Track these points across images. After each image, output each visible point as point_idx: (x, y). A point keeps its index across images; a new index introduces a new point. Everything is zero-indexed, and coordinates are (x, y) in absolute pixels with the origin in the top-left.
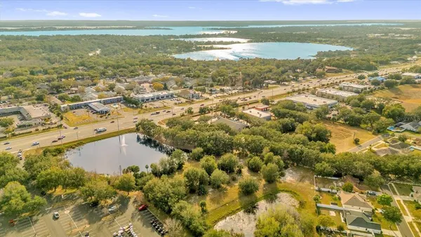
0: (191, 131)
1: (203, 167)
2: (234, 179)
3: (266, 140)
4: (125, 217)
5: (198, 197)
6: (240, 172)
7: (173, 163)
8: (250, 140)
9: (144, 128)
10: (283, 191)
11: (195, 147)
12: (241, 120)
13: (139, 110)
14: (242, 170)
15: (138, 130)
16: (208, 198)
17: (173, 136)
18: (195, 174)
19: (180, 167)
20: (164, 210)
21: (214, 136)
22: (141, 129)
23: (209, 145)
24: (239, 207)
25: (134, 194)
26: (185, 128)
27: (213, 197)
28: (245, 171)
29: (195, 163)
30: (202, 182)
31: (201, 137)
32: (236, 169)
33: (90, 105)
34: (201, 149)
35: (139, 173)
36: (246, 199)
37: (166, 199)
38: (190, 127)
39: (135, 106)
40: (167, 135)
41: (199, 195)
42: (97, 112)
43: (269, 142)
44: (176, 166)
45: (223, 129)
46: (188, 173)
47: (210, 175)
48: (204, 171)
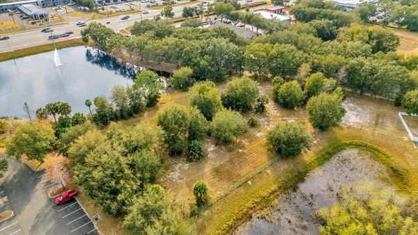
0: (171, 40)
1: (194, 104)
2: (253, 124)
3: (301, 52)
4: (18, 226)
5: (187, 166)
6: (261, 110)
7: (138, 96)
8: (274, 51)
9: (94, 38)
10: (350, 145)
11: (178, 67)
12: (247, 26)
13: (93, 14)
14: (266, 106)
15: (85, 41)
16: (208, 168)
17: (141, 47)
18: (179, 120)
19: (153, 102)
20: (107, 210)
21: (211, 47)
22: (91, 41)
23: (203, 63)
24: (274, 187)
25: (54, 161)
26: (159, 35)
27: (217, 164)
28: (270, 107)
29: (178, 95)
30: (194, 134)
31: (188, 48)
32: (255, 105)
33: (20, 8)
34: (188, 70)
35: (71, 115)
36: (284, 166)
37: (113, 184)
38: (170, 33)
39: (87, 9)
40: (130, 48)
41: (190, 160)
42: (29, 17)
43: (306, 55)
44: (144, 101)
45: (223, 35)
46: (165, 117)
47: (210, 119)
48: (198, 111)
